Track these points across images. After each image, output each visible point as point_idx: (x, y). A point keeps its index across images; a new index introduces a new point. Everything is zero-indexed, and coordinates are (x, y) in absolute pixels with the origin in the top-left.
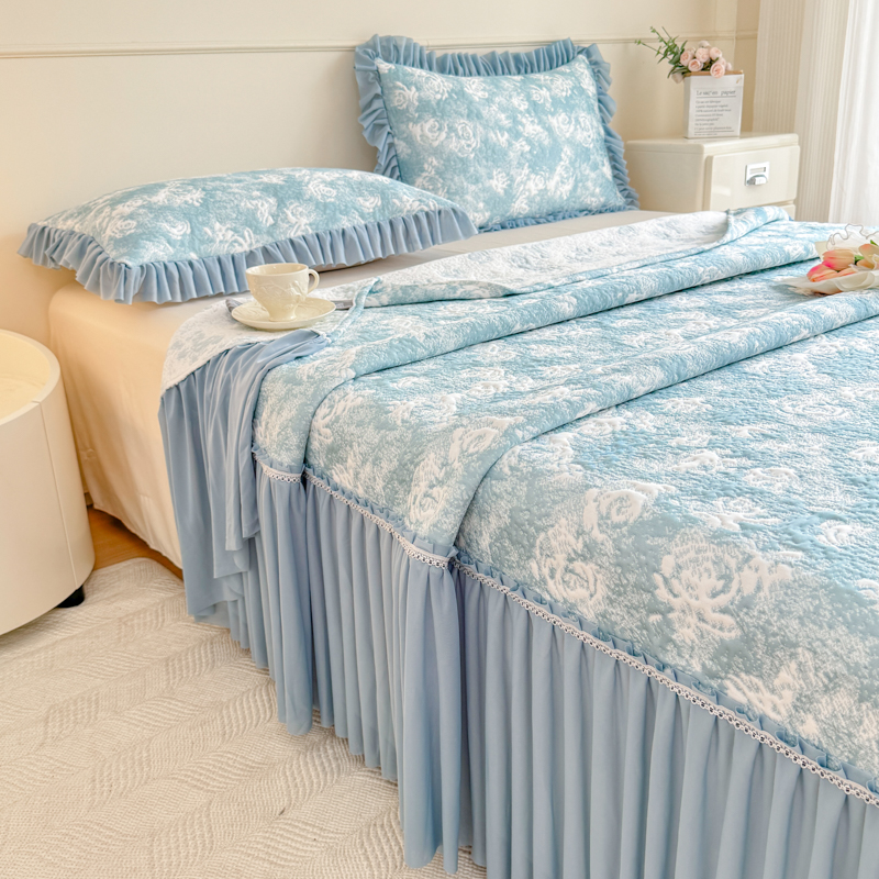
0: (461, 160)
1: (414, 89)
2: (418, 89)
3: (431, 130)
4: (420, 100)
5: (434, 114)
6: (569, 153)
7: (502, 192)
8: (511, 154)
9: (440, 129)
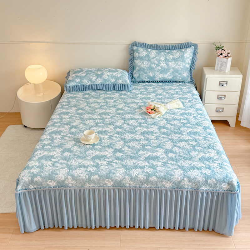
0: (143, 69)
1: (138, 53)
2: (139, 54)
3: (139, 62)
4: (138, 56)
5: (140, 59)
6: (172, 70)
7: (152, 76)
8: (156, 69)
9: (140, 62)
